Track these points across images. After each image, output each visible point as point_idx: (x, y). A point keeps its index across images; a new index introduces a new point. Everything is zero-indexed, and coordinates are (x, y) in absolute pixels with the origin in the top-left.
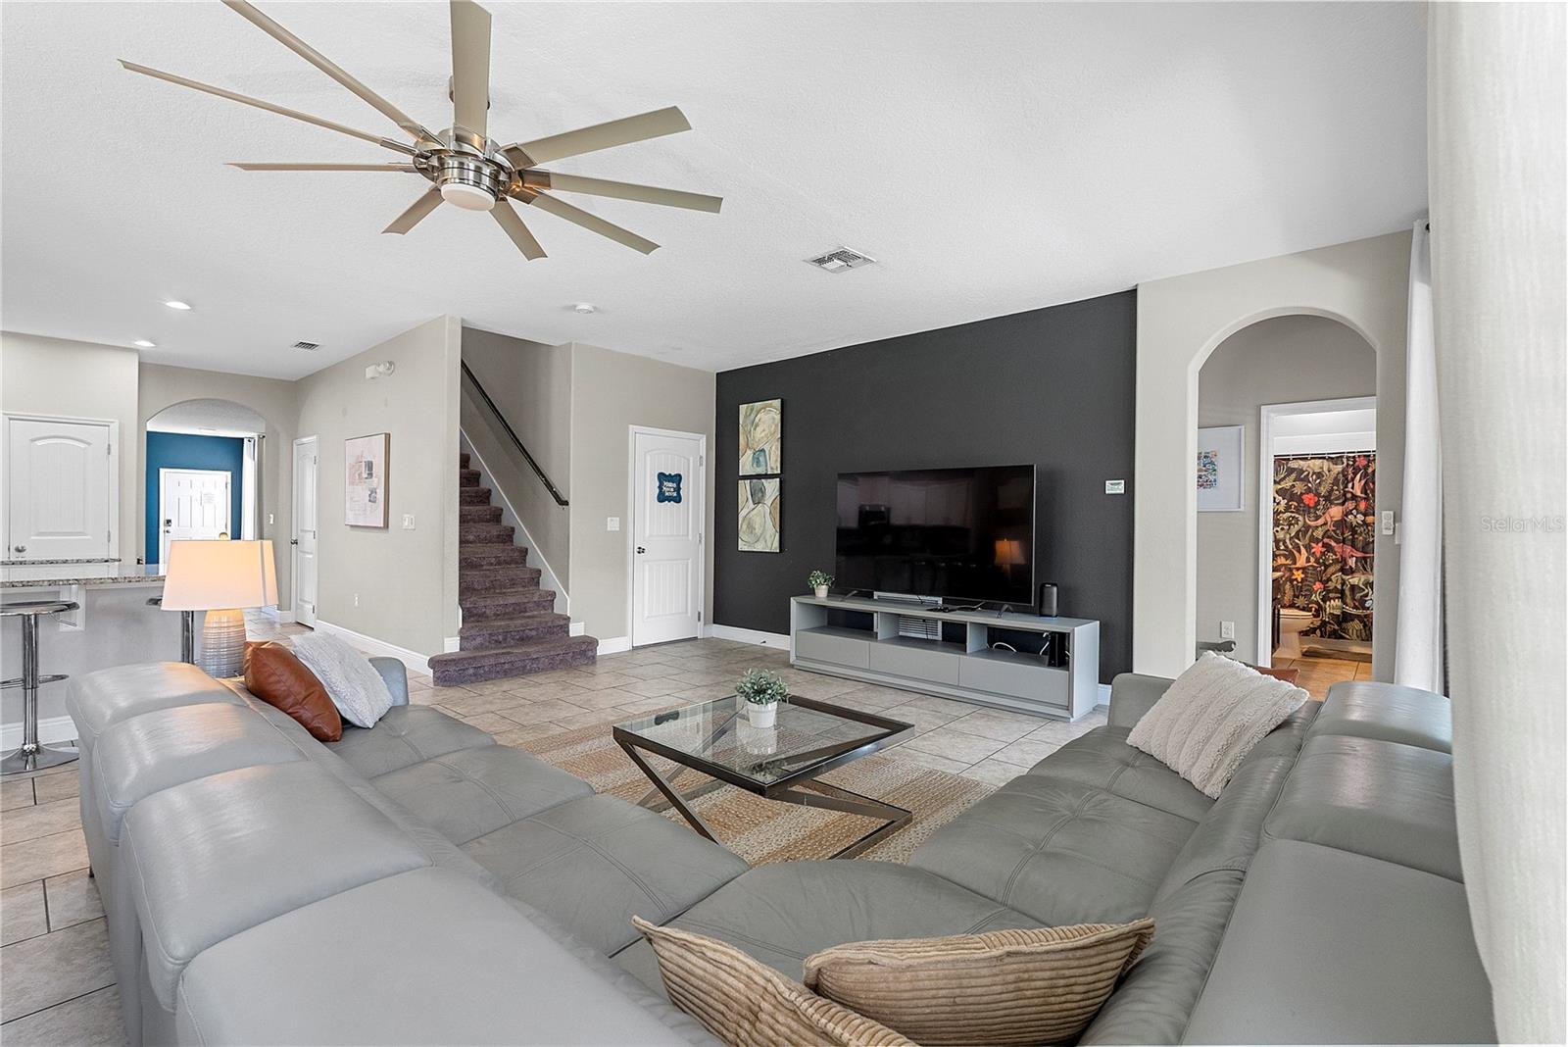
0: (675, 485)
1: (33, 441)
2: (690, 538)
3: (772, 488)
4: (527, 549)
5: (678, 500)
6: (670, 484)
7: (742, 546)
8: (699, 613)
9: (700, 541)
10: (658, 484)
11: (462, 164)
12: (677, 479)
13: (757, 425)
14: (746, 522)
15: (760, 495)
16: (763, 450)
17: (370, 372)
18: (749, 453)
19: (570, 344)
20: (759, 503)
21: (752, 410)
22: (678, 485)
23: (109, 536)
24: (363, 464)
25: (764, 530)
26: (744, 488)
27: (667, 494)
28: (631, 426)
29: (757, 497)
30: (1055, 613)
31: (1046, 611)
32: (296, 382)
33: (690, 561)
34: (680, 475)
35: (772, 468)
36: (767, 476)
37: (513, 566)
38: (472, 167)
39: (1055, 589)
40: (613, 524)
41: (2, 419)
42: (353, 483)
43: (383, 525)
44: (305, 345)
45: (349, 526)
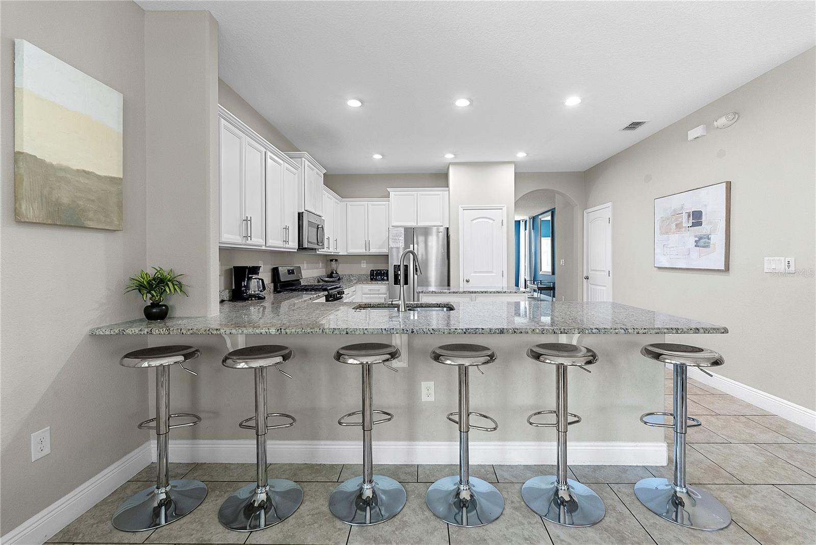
1: (472, 221)
17: (692, 134)
23: (503, 274)
24: (685, 216)
32: (585, 172)
41: (461, 210)
42: (667, 233)
43: (723, 268)
44: (634, 125)
45: (659, 268)
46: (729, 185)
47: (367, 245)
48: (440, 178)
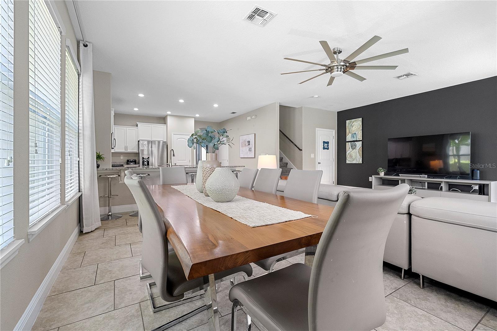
0: (327, 145)
1: (177, 139)
2: (331, 160)
3: (359, 144)
4: (287, 163)
5: (328, 149)
6: (326, 144)
7: (348, 162)
8: (333, 182)
9: (334, 161)
10: (323, 144)
11: (337, 67)
12: (328, 143)
13: (353, 126)
14: (349, 155)
15: (354, 146)
16: (355, 133)
17: (249, 118)
18: (350, 135)
19: (302, 107)
20: (354, 149)
21: (351, 122)
22: (328, 145)
23: (190, 161)
24: (247, 142)
25: (356, 157)
26: (348, 145)
27: (325, 147)
28: (316, 128)
29: (353, 147)
30: (479, 179)
31: (475, 178)
32: (220, 123)
33: (331, 166)
34: (328, 142)
35: (359, 139)
36: (357, 141)
37: (284, 167)
38: (340, 68)
39: (479, 171)
40: (312, 156)
41: (172, 134)
42: (243, 147)
43: (254, 157)
44: (233, 113)
45: (241, 158)
46: (255, 134)
47: (126, 148)
48: (163, 120)
